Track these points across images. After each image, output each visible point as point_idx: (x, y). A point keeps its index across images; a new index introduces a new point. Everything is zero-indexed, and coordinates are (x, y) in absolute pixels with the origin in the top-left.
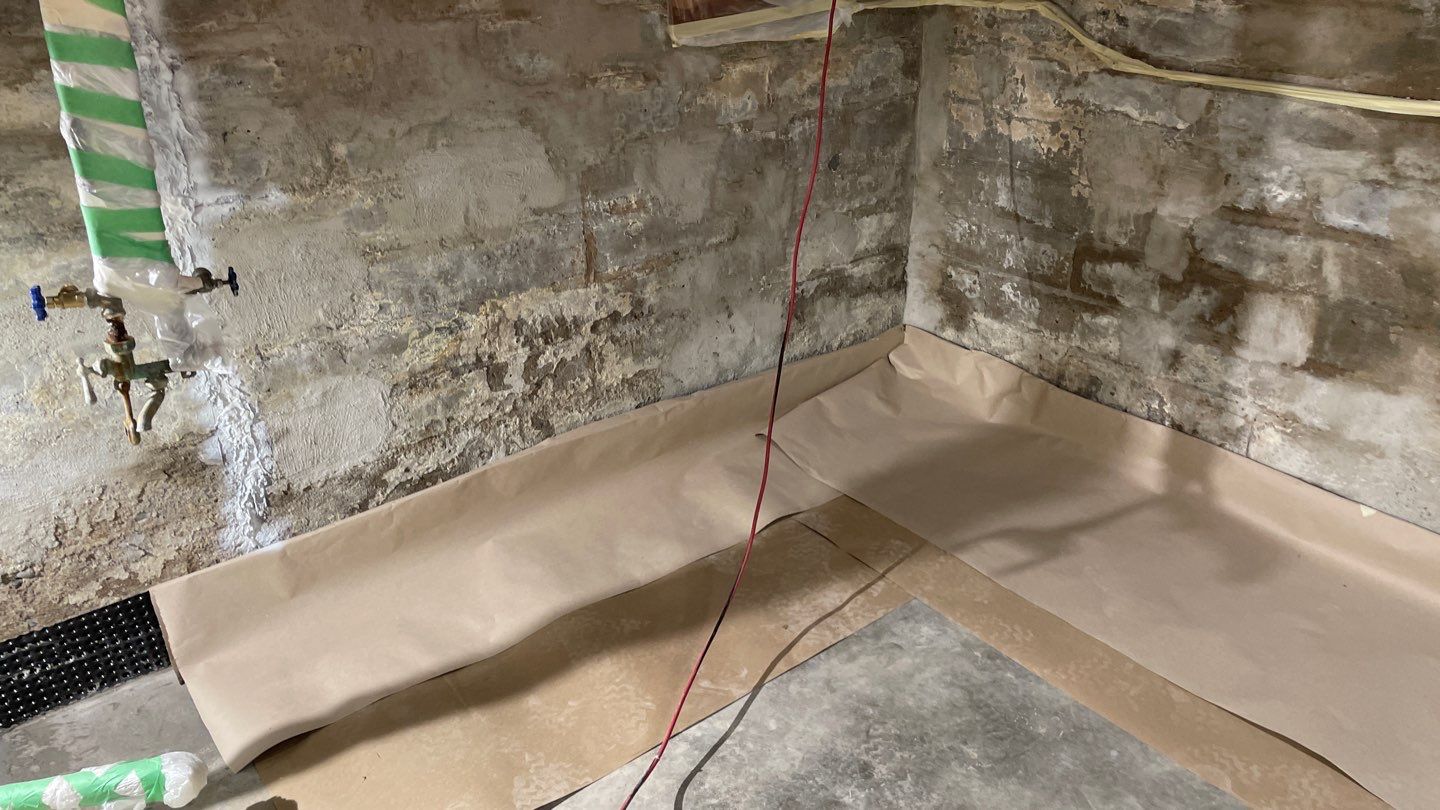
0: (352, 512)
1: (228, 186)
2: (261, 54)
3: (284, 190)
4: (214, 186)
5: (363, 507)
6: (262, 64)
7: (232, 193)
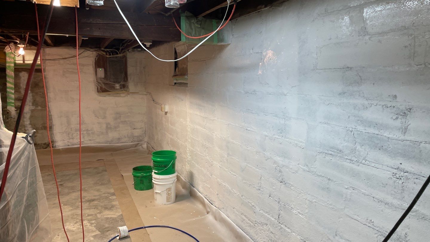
0: (44, 149)
1: (34, 106)
2: (40, 92)
3: (41, 107)
4: (33, 106)
5: (46, 148)
6: (40, 93)
7: (34, 107)
